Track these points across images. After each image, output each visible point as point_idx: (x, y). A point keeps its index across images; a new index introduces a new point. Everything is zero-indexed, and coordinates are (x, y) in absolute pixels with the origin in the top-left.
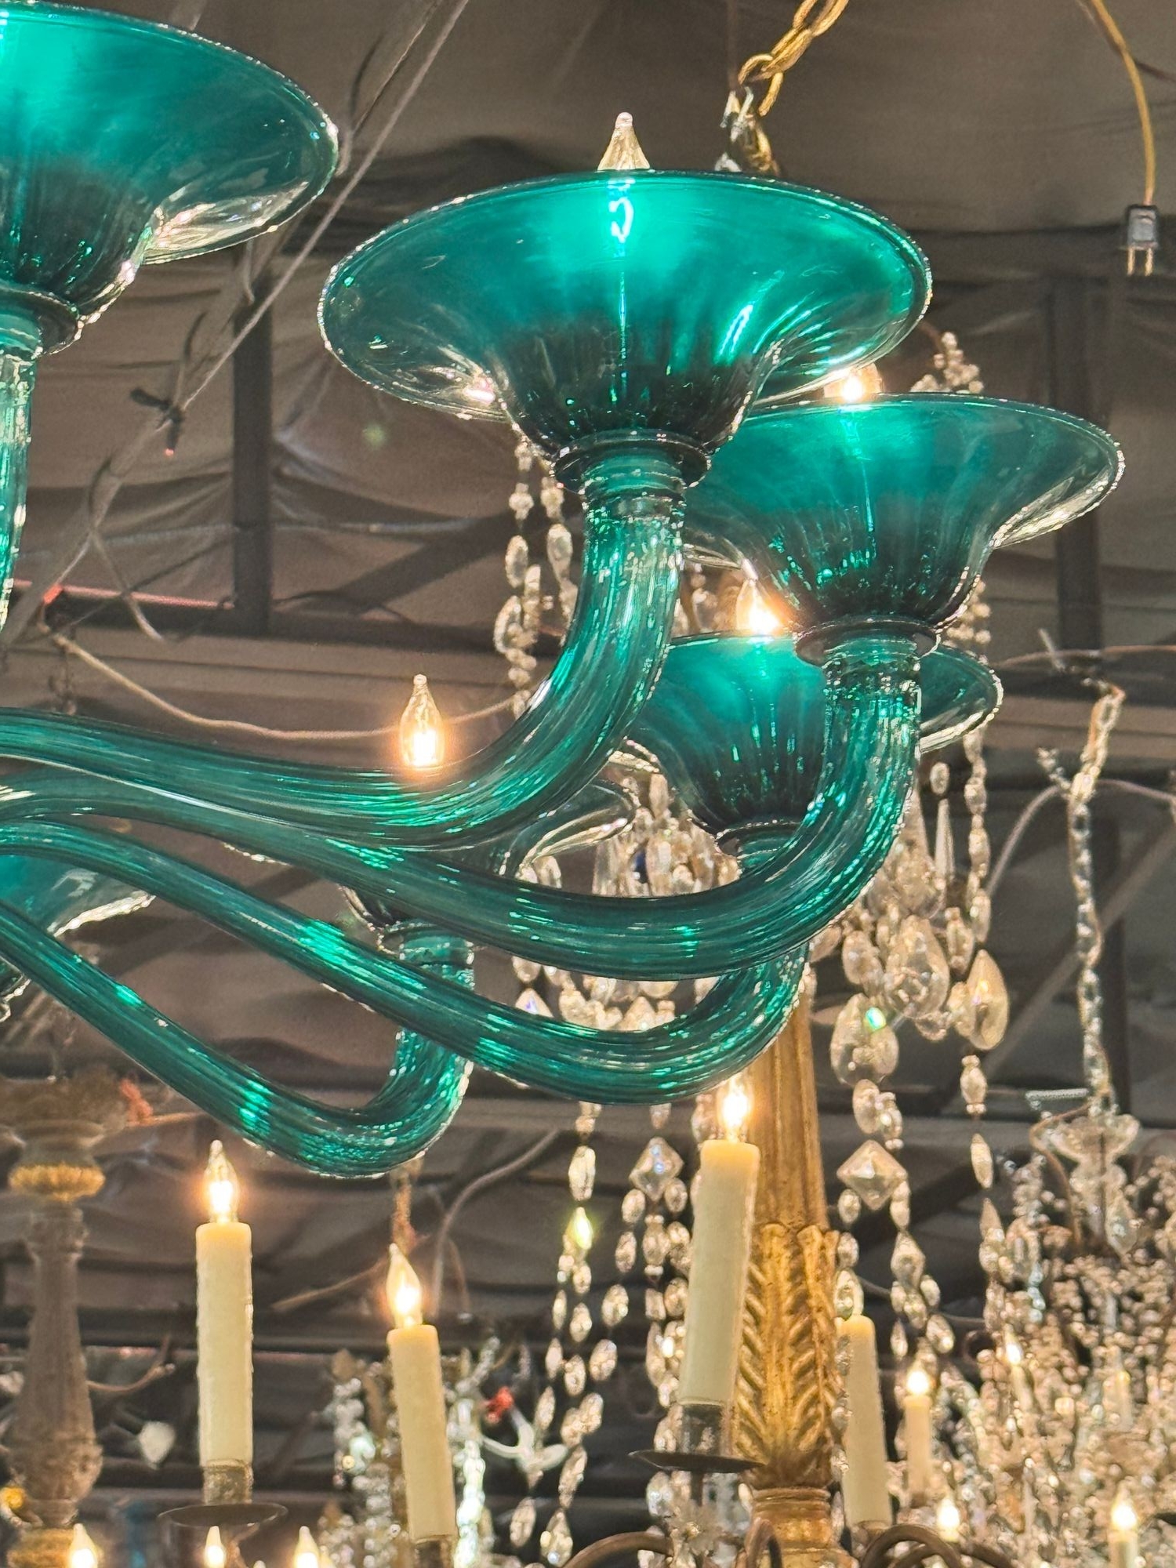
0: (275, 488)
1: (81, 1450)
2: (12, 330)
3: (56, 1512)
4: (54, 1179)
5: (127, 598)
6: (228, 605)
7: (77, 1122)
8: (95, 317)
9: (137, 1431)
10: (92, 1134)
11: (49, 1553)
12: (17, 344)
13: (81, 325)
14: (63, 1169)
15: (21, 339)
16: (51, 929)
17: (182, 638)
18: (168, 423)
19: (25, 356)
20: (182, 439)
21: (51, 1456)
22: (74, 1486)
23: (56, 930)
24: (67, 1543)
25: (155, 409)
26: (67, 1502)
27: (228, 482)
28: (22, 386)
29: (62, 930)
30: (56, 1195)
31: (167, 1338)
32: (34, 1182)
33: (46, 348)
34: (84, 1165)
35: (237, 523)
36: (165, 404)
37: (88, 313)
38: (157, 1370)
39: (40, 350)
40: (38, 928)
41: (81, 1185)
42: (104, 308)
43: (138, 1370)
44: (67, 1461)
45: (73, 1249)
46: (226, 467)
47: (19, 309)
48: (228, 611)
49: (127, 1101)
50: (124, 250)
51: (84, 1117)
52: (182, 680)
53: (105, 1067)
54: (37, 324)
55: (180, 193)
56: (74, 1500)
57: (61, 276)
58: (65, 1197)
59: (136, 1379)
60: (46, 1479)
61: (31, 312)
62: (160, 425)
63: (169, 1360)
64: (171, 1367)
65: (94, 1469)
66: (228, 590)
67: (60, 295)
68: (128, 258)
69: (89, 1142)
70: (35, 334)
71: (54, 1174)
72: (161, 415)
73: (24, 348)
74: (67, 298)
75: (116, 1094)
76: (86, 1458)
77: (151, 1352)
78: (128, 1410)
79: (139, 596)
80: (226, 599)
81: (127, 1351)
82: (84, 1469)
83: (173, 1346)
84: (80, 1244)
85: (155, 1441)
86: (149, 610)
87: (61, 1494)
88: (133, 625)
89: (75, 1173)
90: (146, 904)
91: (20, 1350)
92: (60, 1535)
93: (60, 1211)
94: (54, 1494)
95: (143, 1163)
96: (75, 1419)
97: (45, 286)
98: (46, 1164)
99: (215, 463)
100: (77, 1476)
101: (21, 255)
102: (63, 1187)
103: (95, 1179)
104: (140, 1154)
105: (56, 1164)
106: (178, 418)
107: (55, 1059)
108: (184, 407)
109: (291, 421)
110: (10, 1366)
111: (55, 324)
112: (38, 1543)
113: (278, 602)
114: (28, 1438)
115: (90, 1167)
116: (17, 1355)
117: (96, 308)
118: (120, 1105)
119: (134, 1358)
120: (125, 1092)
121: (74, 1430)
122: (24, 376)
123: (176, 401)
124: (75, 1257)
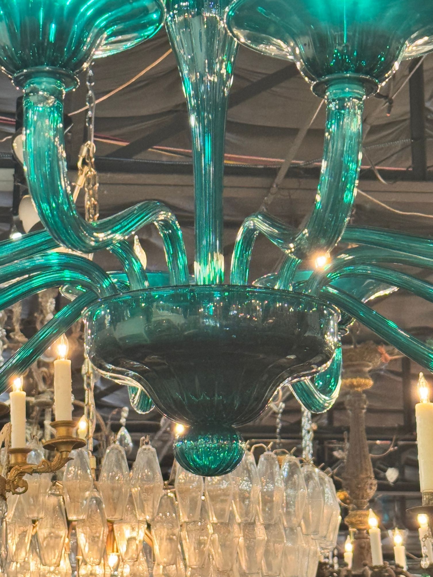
0: (427, 124)
1: (370, 482)
2: (355, 90)
3: (361, 504)
4: (355, 383)
5: (373, 168)
6: (410, 169)
7: (364, 362)
8: (384, 84)
9: (385, 471)
10: (368, 366)
11: (360, 519)
12: (357, 95)
13: (379, 86)
14: (358, 379)
15: (358, 93)
16: (363, 300)
17: (395, 182)
18: (387, 104)
19: (360, 99)
20: (392, 110)
21: (358, 484)
22: (368, 495)
23: (364, 301)
24: (367, 515)
25: (382, 99)
26: (365, 500)
27: (408, 122)
28: (359, 112)
29: (367, 301)
30: (356, 389)
31: (394, 438)
32: (348, 385)
33: (367, 95)
34: (366, 378)
35: (412, 139)
36: (386, 97)
37: (382, 82)
38: (391, 449)
39: (365, 97)
40: (358, 300)
41: (365, 385)
42: (387, 80)
43: (384, 449)
44: (364, 486)
45: (363, 409)
46: (408, 116)
47: (357, 83)
48: (410, 171)
49: (381, 354)
50: (395, 58)
51: (364, 360)
52: (394, 198)
53: (372, 342)
54: (363, 87)
55: (415, 35)
56: (368, 500)
57: (372, 69)
58: (359, 389)
59: (384, 452)
60: (357, 492)
61: (361, 83)
62: (384, 105)
63: (396, 445)
64: (396, 448)
65: (375, 488)
66: (410, 163)
67: (372, 76)
68: (396, 60)
69: (367, 369)
70: (363, 91)
71: (355, 381)
72: (384, 101)
73: (359, 97)
74: (374, 77)
75: (376, 351)
76: (371, 484)
77: (388, 442)
78: (381, 464)
79: (377, 167)
80: (410, 167)
81: (378, 442)
82: (371, 488)
83: (397, 440)
84: (365, 406)
85: (392, 475)
86: (381, 172)
87: (363, 497)
88: (376, 178)
89: (363, 381)
90: (396, 290)
91: (341, 442)
92: (364, 512)
93: (358, 395)
94: (360, 498)
95: (382, 373)
96: (366, 470)
97: (367, 73)
98: (352, 377)
99: (402, 115)
100: (368, 491)
101: (357, 62)
102: (359, 386)
103: (370, 383)
104: (381, 370)
105: (356, 377)
106: (391, 102)
107: (354, 340)
108: (393, 98)
109: (430, 99)
110: (337, 448)
111: (370, 88)
112: (355, 515)
113: (429, 167)
114: (349, 477)
115: (368, 378)
116: (339, 444)
117: (384, 80)
118: (377, 355)
119: (381, 444)
120: (379, 351)
121: (367, 474)
122: (359, 108)
123: (390, 96)
124: (364, 411)
